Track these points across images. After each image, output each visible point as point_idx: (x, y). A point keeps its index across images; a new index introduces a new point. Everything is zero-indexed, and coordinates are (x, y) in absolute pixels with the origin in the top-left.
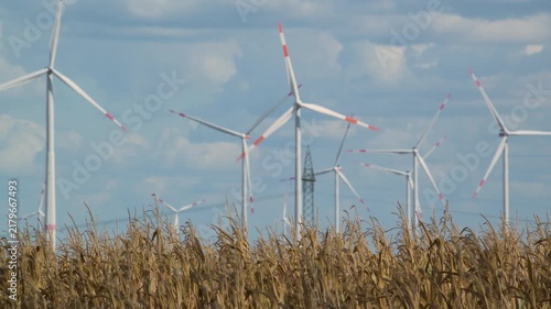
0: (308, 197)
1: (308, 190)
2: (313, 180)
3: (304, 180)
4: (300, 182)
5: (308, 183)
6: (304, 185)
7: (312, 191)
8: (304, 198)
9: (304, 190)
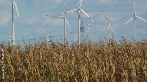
0: (82, 33)
1: (82, 31)
2: (83, 29)
3: (81, 29)
4: (80, 29)
5: (82, 30)
6: (81, 30)
7: (83, 31)
8: (81, 33)
9: (81, 31)
